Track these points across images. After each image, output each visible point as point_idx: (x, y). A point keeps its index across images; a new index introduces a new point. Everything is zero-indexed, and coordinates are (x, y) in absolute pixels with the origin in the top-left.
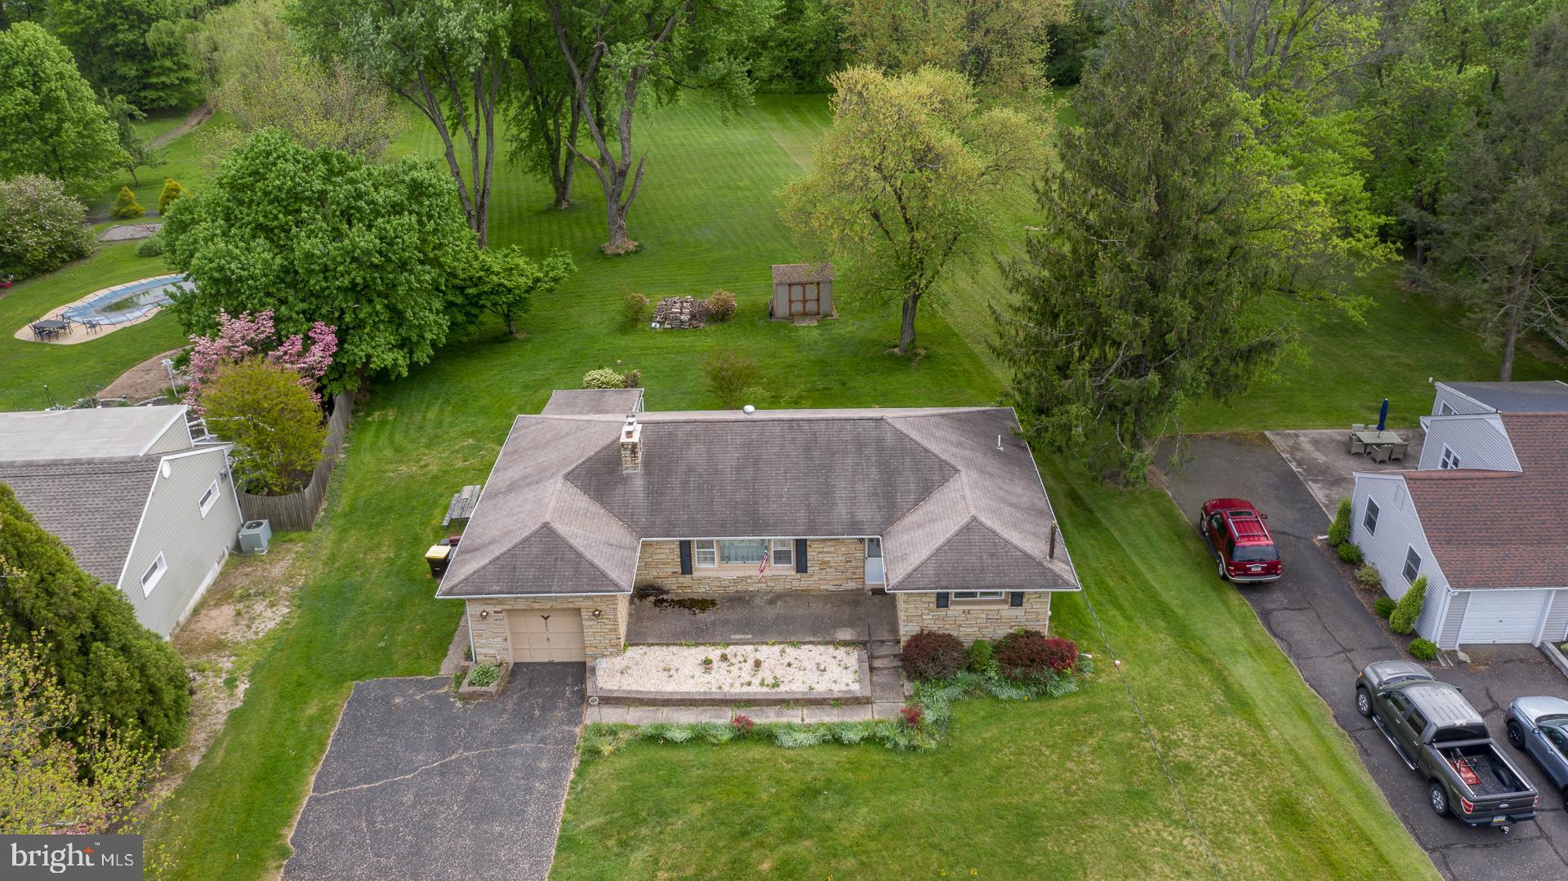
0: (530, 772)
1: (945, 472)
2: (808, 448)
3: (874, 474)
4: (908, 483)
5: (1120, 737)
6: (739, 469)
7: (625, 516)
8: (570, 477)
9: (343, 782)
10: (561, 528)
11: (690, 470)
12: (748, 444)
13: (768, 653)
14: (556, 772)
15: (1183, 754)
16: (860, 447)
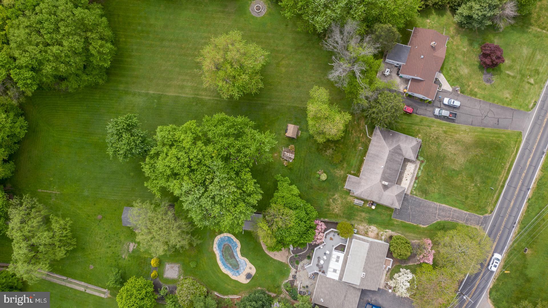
0: (415, 201)
1: (399, 146)
2: (390, 161)
3: (396, 154)
4: (399, 151)
5: (430, 141)
6: (390, 170)
7: (391, 186)
8: (384, 191)
9: (410, 219)
10: (396, 194)
11: (388, 176)
12: (387, 168)
13: (406, 172)
14: (415, 198)
15: (435, 137)
16: (392, 155)
